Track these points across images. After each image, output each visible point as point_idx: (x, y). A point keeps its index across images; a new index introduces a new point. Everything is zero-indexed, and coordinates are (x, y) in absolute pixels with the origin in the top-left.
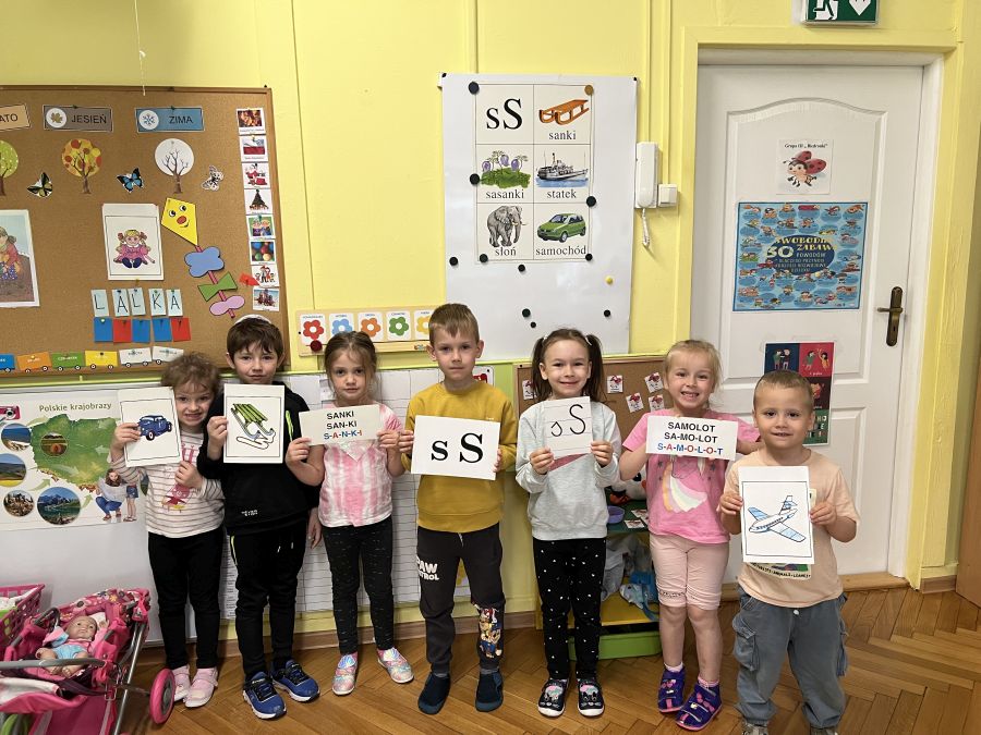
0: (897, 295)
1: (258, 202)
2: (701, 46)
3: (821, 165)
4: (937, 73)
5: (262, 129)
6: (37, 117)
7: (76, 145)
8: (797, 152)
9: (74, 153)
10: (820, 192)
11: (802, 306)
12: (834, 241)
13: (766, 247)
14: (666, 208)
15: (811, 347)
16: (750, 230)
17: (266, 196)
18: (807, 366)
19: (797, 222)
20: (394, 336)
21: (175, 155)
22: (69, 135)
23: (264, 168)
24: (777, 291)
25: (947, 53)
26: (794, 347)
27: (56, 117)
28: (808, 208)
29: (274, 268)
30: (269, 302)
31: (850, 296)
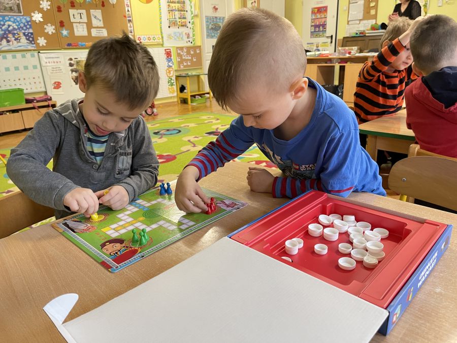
1: (128, 11)
3: (218, 9)
8: (213, 6)
10: (218, 14)
13: (210, 25)
16: (207, 22)
17: (130, 10)
19: (215, 20)
24: (213, 34)
28: (216, 18)
30: (131, 32)
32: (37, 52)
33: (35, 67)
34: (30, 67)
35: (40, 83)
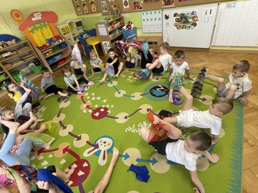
32: (162, 10)
33: (159, 19)
34: (157, 19)
35: (160, 28)
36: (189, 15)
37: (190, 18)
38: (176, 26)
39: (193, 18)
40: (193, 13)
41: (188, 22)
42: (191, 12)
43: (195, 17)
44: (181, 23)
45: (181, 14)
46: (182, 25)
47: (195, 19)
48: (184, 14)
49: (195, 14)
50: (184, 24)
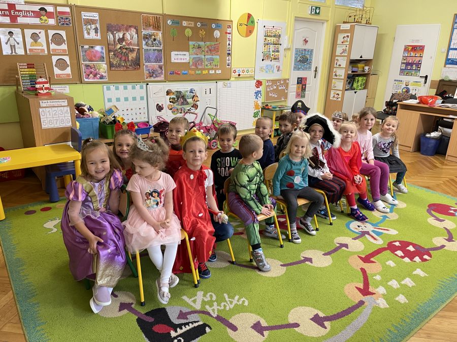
0: (316, 68)
1: (229, 44)
2: (295, 17)
3: (307, 41)
4: (325, 25)
5: (231, 29)
6: (195, 24)
7: (202, 30)
8: (304, 39)
9: (201, 32)
10: (308, 47)
11: (303, 70)
12: (308, 56)
13: (299, 57)
14: (289, 49)
15: (304, 78)
16: (296, 54)
18: (303, 82)
19: (303, 53)
20: (247, 74)
21: (217, 34)
22: (200, 29)
23: (230, 37)
24: (300, 67)
25: (327, 21)
26: (301, 78)
27: (199, 25)
28: (305, 50)
29: (230, 59)
30: (229, 65)
31: (310, 68)
32: (146, 83)
33: (142, 98)
34: (138, 98)
35: (144, 113)
36: (187, 94)
37: (189, 97)
38: (171, 109)
39: (193, 98)
40: (191, 91)
41: (188, 103)
42: (189, 90)
43: (194, 96)
44: (178, 105)
45: (177, 92)
46: (179, 107)
47: (195, 98)
48: (180, 92)
49: (194, 91)
50: (183, 106)
